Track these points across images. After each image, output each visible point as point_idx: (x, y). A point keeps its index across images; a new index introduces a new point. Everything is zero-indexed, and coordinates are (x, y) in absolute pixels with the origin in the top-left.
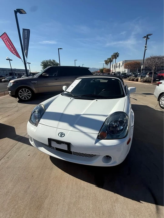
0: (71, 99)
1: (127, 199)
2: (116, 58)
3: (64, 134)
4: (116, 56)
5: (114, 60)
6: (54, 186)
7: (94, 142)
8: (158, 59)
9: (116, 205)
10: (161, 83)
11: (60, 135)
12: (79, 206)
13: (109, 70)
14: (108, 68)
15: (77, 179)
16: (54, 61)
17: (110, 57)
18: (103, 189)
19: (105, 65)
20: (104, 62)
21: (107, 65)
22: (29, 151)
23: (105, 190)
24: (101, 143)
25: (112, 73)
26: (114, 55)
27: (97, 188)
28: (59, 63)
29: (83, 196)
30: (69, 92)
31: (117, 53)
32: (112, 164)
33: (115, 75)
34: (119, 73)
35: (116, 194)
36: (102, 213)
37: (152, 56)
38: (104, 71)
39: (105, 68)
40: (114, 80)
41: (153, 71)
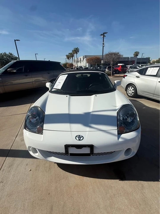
0: (67, 96)
1: (150, 182)
2: (77, 53)
3: (82, 137)
4: (76, 51)
5: (75, 55)
6: (80, 196)
7: (117, 138)
8: (114, 55)
9: (145, 191)
10: (127, 76)
11: (77, 138)
12: (116, 206)
13: (72, 65)
14: (70, 63)
15: (99, 180)
16: (11, 54)
17: (71, 52)
18: (127, 181)
19: (67, 59)
20: (66, 57)
21: (69, 59)
22: (27, 165)
23: (129, 181)
24: (122, 138)
25: (75, 67)
26: (75, 50)
27: (121, 182)
28: (18, 57)
29: (114, 195)
30: (59, 90)
31: (77, 48)
32: (132, 154)
33: (78, 69)
34: (81, 67)
35: (140, 182)
36: (138, 204)
37: (109, 53)
38: (67, 66)
39: (67, 62)
40: (101, 74)
41: (111, 66)
